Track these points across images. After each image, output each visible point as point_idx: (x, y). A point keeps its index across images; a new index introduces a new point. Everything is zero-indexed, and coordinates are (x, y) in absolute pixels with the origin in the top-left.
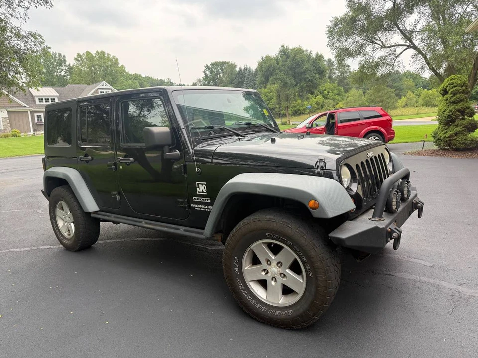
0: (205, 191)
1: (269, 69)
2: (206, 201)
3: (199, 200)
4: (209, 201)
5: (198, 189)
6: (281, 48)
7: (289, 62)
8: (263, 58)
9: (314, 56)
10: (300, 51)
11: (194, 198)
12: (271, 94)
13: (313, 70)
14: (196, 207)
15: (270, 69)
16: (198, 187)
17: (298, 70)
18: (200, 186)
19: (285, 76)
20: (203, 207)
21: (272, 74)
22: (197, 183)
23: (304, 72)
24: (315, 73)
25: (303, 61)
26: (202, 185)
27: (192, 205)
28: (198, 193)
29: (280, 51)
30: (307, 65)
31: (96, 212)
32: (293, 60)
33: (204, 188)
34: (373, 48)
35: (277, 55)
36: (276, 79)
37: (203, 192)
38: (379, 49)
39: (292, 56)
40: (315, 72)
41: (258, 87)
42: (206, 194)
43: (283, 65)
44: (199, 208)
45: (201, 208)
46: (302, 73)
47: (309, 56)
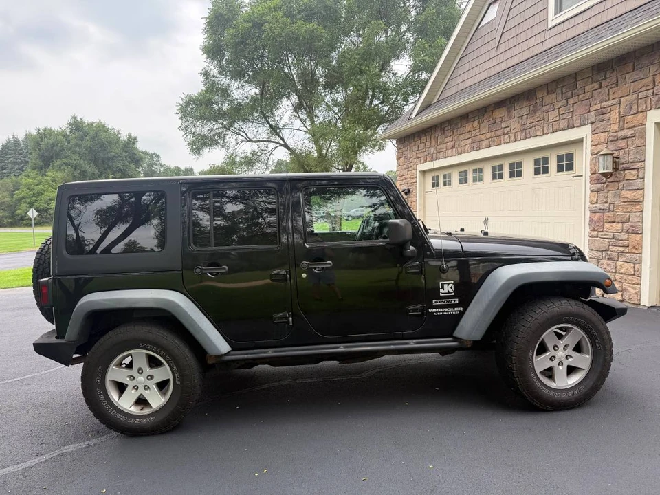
0: (451, 291)
1: (52, 148)
2: (453, 302)
3: (442, 302)
4: (457, 302)
5: (441, 290)
6: (72, 121)
7: (88, 142)
8: (39, 130)
9: (126, 138)
10: (101, 128)
11: (434, 301)
12: (40, 186)
13: (126, 157)
14: (436, 312)
15: (55, 148)
16: (443, 287)
17: (101, 155)
18: (445, 286)
19: (82, 162)
20: (447, 310)
21: (58, 156)
22: (441, 283)
23: (113, 159)
24: (129, 162)
25: (110, 143)
26: (448, 284)
27: (430, 311)
28: (441, 295)
29: (70, 124)
30: (116, 150)
31: (227, 354)
32: (93, 139)
33: (451, 288)
34: (236, 140)
35: (63, 128)
36: (67, 164)
37: (449, 292)
38: (244, 142)
39: (92, 133)
40: (129, 160)
41: (10, 173)
42: (453, 294)
43: (77, 145)
44: (441, 312)
45: (443, 312)
46: (108, 159)
47: (117, 136)
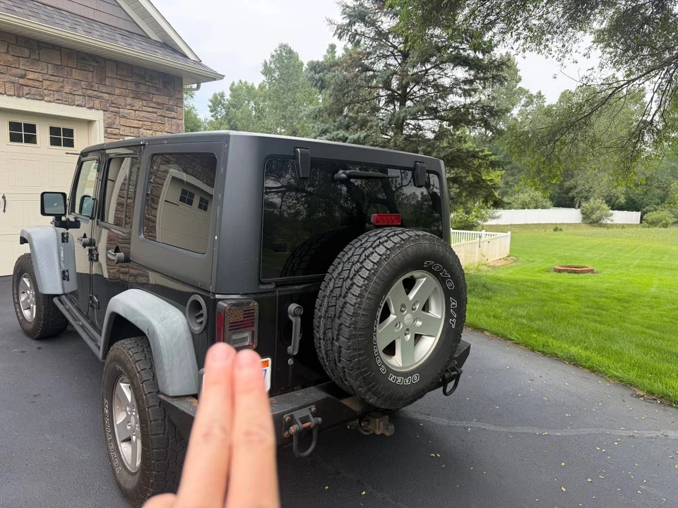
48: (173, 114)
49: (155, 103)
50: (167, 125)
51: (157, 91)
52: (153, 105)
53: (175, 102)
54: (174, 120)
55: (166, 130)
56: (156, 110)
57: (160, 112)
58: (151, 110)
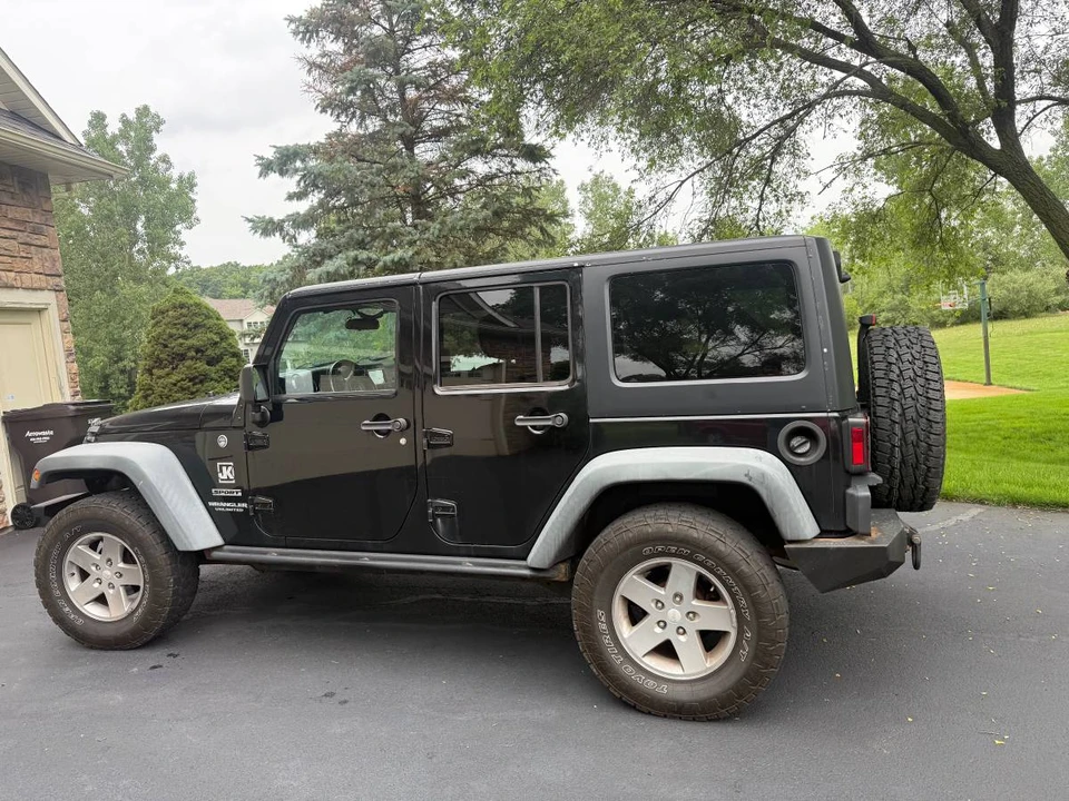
48: (43, 240)
49: (11, 220)
50: (35, 260)
51: (13, 198)
52: (9, 224)
53: (44, 218)
54: (45, 250)
55: (37, 268)
56: (15, 233)
57: (22, 237)
58: (7, 233)
